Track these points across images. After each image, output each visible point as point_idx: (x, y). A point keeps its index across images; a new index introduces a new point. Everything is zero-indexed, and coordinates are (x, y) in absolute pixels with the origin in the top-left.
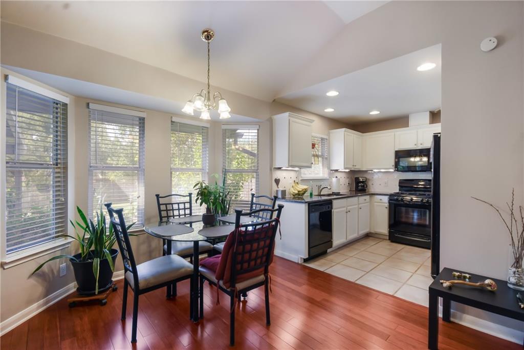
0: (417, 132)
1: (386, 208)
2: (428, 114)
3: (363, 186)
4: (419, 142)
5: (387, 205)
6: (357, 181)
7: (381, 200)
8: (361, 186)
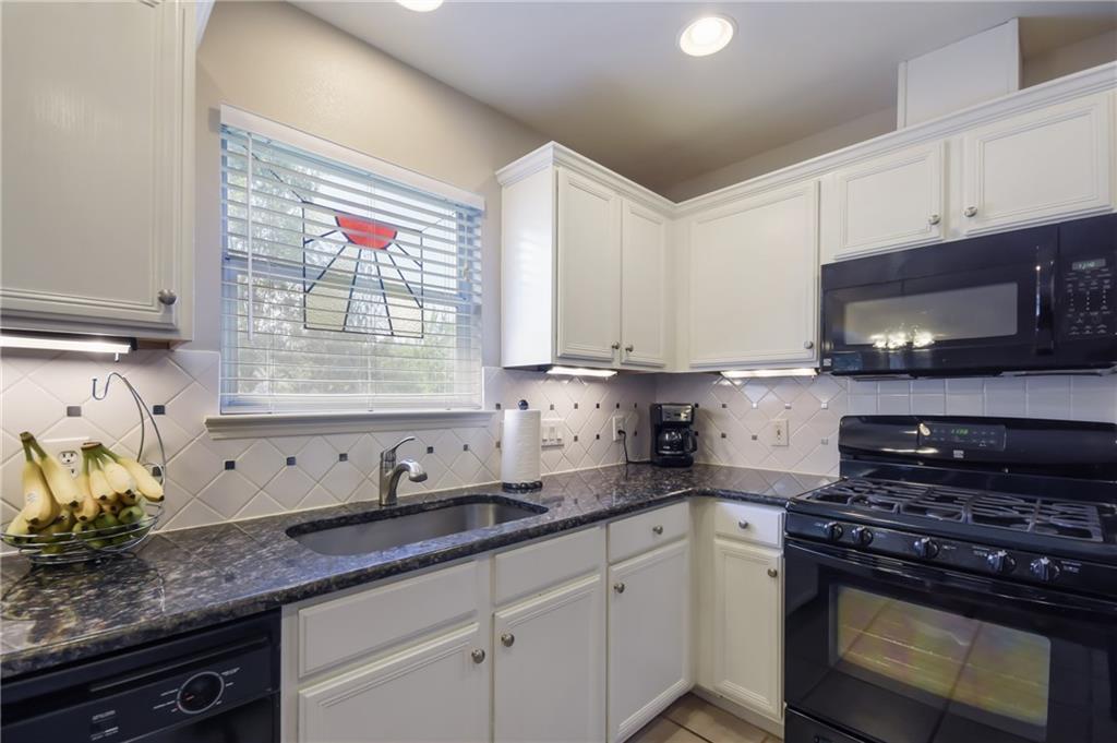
0: (947, 146)
1: (774, 574)
2: (1010, 35)
3: (681, 445)
4: (962, 201)
5: (775, 557)
6: (660, 423)
7: (745, 526)
8: (670, 443)
